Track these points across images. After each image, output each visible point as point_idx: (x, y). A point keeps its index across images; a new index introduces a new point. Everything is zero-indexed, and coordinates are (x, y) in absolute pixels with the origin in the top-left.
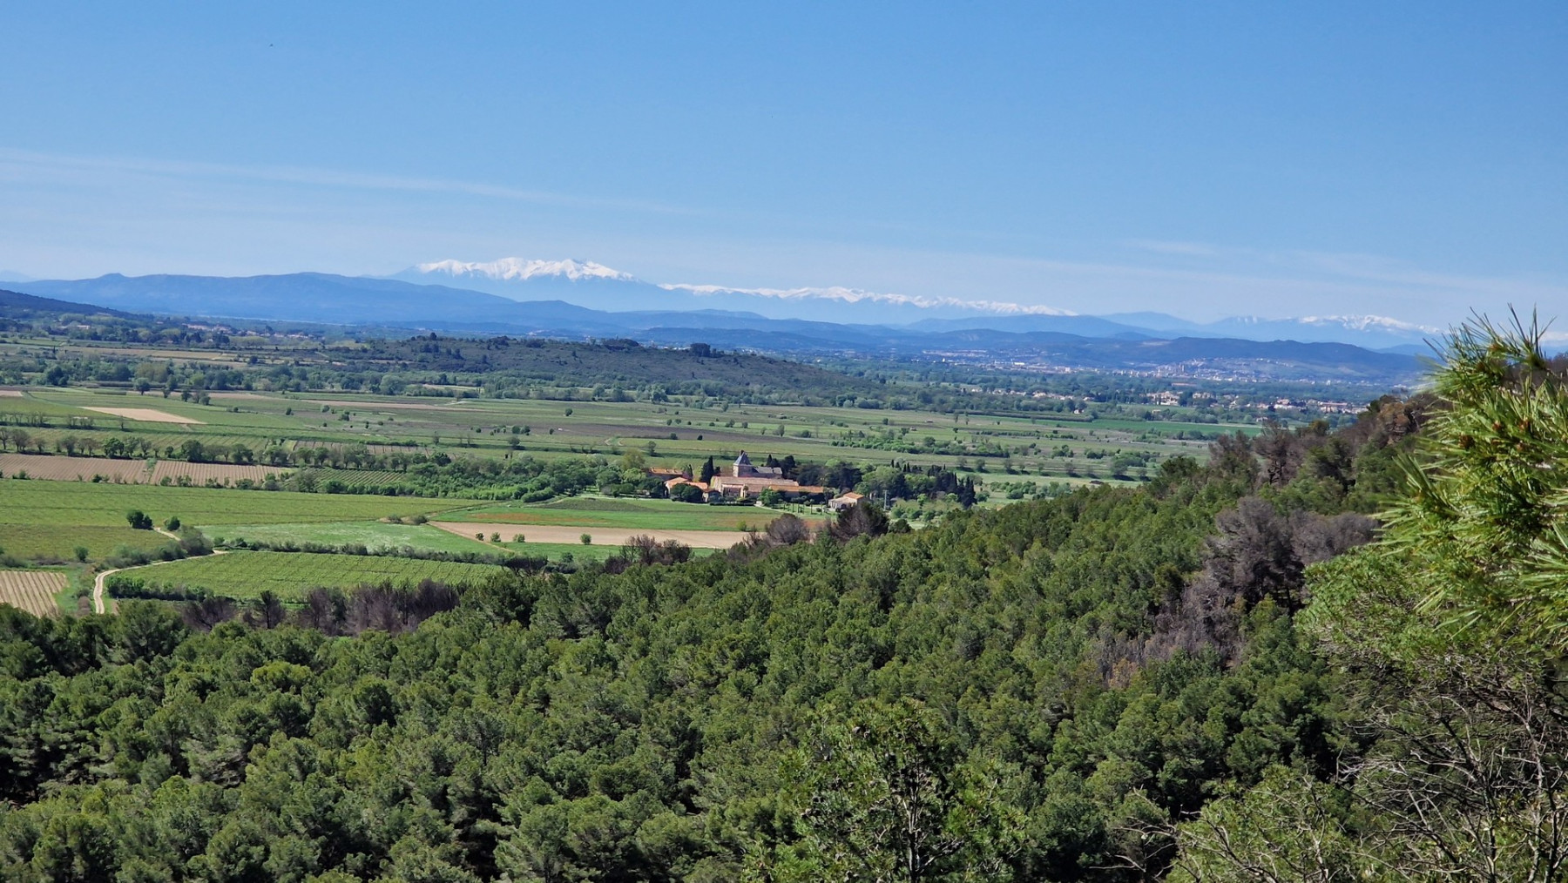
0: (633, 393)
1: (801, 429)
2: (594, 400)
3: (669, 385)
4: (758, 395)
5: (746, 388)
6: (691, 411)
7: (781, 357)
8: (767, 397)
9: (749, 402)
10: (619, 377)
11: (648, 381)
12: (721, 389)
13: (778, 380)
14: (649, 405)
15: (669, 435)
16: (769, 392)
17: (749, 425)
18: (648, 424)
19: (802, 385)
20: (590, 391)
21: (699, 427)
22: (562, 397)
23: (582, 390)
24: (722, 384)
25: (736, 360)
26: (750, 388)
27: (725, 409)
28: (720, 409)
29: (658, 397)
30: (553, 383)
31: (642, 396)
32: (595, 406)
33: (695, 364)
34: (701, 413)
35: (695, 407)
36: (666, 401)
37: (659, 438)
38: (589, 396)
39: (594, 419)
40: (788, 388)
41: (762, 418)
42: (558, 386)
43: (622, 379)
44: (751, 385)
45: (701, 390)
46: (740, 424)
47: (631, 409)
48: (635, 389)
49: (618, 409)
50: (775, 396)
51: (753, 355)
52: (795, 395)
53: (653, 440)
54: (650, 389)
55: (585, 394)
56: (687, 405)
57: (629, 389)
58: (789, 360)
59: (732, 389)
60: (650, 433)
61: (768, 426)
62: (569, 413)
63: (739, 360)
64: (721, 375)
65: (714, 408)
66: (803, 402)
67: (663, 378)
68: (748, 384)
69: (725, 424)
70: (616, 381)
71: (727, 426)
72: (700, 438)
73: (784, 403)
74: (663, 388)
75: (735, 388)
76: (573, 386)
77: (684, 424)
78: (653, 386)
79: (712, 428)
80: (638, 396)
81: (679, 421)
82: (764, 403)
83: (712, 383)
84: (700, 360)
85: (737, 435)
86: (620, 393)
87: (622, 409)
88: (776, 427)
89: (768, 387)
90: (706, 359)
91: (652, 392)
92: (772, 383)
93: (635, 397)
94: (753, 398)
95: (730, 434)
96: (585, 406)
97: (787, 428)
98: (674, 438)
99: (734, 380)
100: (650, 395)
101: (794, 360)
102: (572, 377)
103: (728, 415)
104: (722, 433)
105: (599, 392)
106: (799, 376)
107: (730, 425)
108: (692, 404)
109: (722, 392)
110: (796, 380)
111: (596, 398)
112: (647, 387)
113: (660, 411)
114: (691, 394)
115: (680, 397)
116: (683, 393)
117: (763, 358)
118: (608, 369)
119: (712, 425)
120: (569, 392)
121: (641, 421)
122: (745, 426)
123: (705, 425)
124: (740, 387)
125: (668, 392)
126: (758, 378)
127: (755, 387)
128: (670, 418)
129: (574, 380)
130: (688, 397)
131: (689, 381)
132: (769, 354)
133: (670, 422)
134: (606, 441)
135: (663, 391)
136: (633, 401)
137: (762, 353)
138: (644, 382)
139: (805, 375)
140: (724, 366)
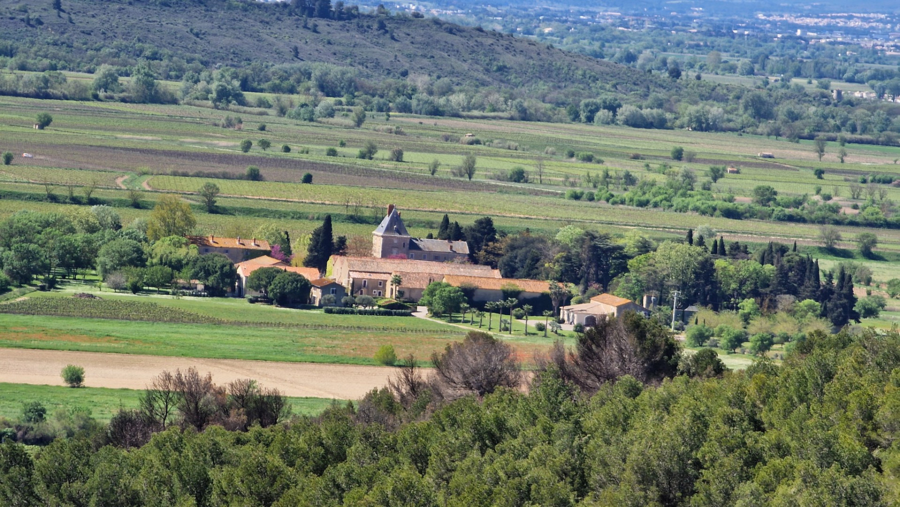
0: (174, 87)
1: (509, 165)
2: (96, 98)
3: (246, 70)
4: (424, 96)
5: (401, 82)
6: (289, 125)
7: (472, 21)
8: (442, 101)
9: (405, 109)
10: (148, 53)
11: (206, 64)
12: (351, 81)
13: (466, 66)
14: (207, 110)
15: (246, 170)
16: (447, 91)
17: (407, 156)
18: (205, 149)
19: (512, 77)
20: (89, 80)
21: (304, 157)
22: (32, 90)
23: (71, 76)
24: (352, 72)
25: (382, 26)
26: (408, 81)
27: (360, 122)
28: (350, 121)
29: (224, 95)
30: (11, 61)
31: (194, 94)
32: (100, 111)
33: (301, 30)
34: (309, 128)
35: (298, 116)
36: (242, 102)
37: (225, 176)
38: (85, 90)
39: (97, 137)
40: (484, 84)
41: (429, 141)
42: (23, 67)
43: (154, 57)
44: (411, 76)
45: (312, 83)
46: (387, 154)
47: (171, 118)
48: (178, 78)
49: (143, 117)
50: (457, 99)
51: (417, 15)
52: (497, 97)
53: (211, 181)
54: (210, 80)
55: (77, 85)
56: (282, 112)
57: (168, 77)
58: (488, 27)
59: (371, 83)
60: (206, 168)
61: (443, 159)
62: (45, 123)
63: (389, 26)
64: (352, 55)
65: (337, 119)
66: (514, 112)
67: (235, 56)
68: (405, 74)
69: (356, 151)
70: (141, 62)
71: (363, 156)
72: (308, 179)
73: (476, 113)
74: (235, 76)
75: (379, 82)
76: (54, 68)
77: (276, 151)
78: (216, 73)
79: (331, 160)
80: (186, 92)
81: (265, 144)
82: (436, 112)
83: (335, 70)
84: (311, 22)
85: (380, 174)
86: (150, 85)
87: (152, 118)
88: (458, 161)
89: (446, 80)
90: (322, 23)
91: (214, 86)
92: (452, 73)
93: (179, 94)
94: (414, 102)
95: (368, 173)
96: (76, 110)
97: (480, 162)
98: (255, 176)
99: (377, 65)
100: (208, 91)
101: (499, 28)
102: (52, 50)
103: (364, 134)
104: (351, 170)
105: (108, 83)
106: (507, 59)
107: (368, 154)
108: (293, 111)
109: (352, 87)
110: (501, 69)
111: (101, 94)
112: (204, 74)
113: (229, 124)
114: (292, 91)
115: (269, 97)
116: (275, 89)
117: (436, 22)
118: (127, 35)
119: (332, 153)
120: (46, 81)
121: (191, 144)
122: (398, 157)
123: (318, 154)
124: (390, 80)
125: (245, 86)
126: (425, 61)
127: (420, 80)
128: (246, 136)
129: (55, 57)
130: (285, 98)
131: (287, 65)
132: (448, 14)
133: (247, 146)
134: (119, 181)
135: (236, 83)
136: (174, 101)
137: (435, 12)
138: (197, 64)
139: (520, 59)
140: (358, 37)
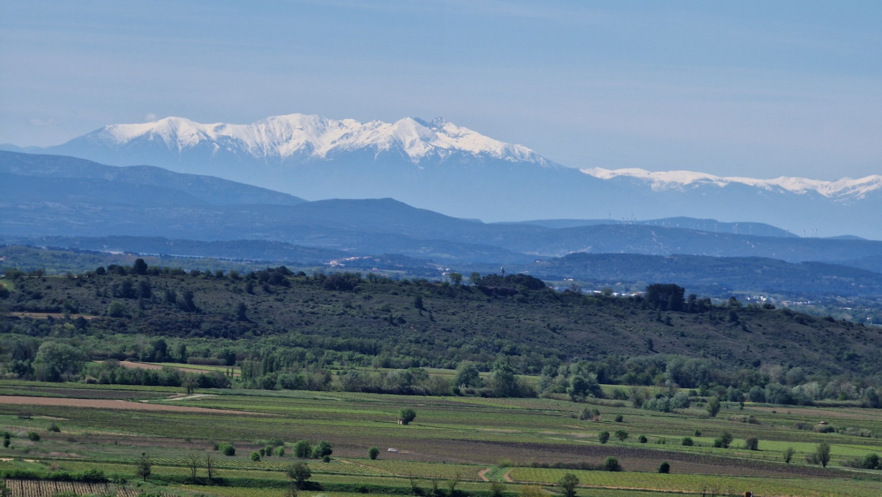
0: (533, 381)
1: (863, 452)
2: (457, 393)
3: (602, 363)
4: (778, 385)
5: (754, 372)
6: (646, 416)
7: (822, 311)
8: (795, 389)
9: (759, 398)
10: (506, 348)
11: (563, 358)
12: (705, 373)
13: (817, 356)
14: (565, 403)
15: (604, 460)
16: (799, 380)
17: (762, 444)
18: (564, 440)
19: (863, 366)
20: (451, 376)
21: (661, 447)
22: (395, 386)
23: (433, 373)
24: (705, 363)
25: (734, 318)
26: (761, 371)
27: (714, 411)
28: (704, 411)
29: (581, 389)
30: (375, 359)
31: (552, 387)
32: (462, 406)
33: (654, 324)
34: (665, 419)
35: (653, 407)
36: (600, 395)
37: (585, 467)
38: (446, 385)
39: (459, 431)
40: (835, 372)
41: (784, 429)
42: (387, 365)
43: (513, 352)
44: (764, 366)
45: (666, 375)
46: (742, 442)
47: (531, 412)
48: (536, 372)
49: (504, 411)
50: (811, 387)
51: (768, 306)
52: (849, 386)
53: (570, 472)
54: (567, 374)
55: (439, 381)
56: (638, 403)
57: (527, 372)
58: (838, 317)
59: (721, 373)
60: (568, 458)
61: (797, 447)
62: (409, 418)
63: (741, 317)
64: (705, 346)
65: (692, 409)
66: (866, 400)
67: (591, 350)
68: (757, 364)
69: (712, 441)
70: (501, 357)
71: (718, 445)
72: (665, 469)
73: (828, 401)
74: (592, 369)
75: (732, 372)
76: (416, 365)
77: (633, 442)
78: (573, 367)
79: (687, 450)
80: (545, 386)
81: (623, 435)
82: (789, 401)
83: (689, 361)
84: (664, 315)
85: (736, 462)
86: (509, 379)
87: (512, 412)
88: (811, 448)
89: (798, 369)
90: (675, 316)
91: (571, 379)
92: (803, 363)
93: (538, 388)
94: (767, 392)
95: (723, 462)
96: (439, 405)
97: (835, 450)
98: (613, 467)
99: (730, 356)
100: (566, 385)
101: (848, 318)
102: (414, 347)
103: (718, 424)
104: (707, 459)
105: (469, 378)
106: (858, 348)
107: (724, 443)
108: (649, 403)
109: (706, 379)
110: (853, 357)
111: (463, 389)
112: (562, 368)
113: (587, 416)
114: (647, 382)
115: (625, 388)
116: (631, 381)
117: (787, 313)
118: (486, 332)
119: (688, 443)
120: (409, 377)
121: (551, 437)
122: (753, 445)
123: (674, 443)
124: (744, 371)
125: (602, 379)
126: (777, 351)
127: (773, 370)
128: (604, 428)
129: (416, 354)
130: (641, 389)
131: (642, 358)
132: (798, 305)
133: (605, 438)
134: (482, 474)
135: (593, 376)
136: (533, 395)
137: (785, 304)
138: (554, 358)
139: (871, 347)
140: (711, 329)
